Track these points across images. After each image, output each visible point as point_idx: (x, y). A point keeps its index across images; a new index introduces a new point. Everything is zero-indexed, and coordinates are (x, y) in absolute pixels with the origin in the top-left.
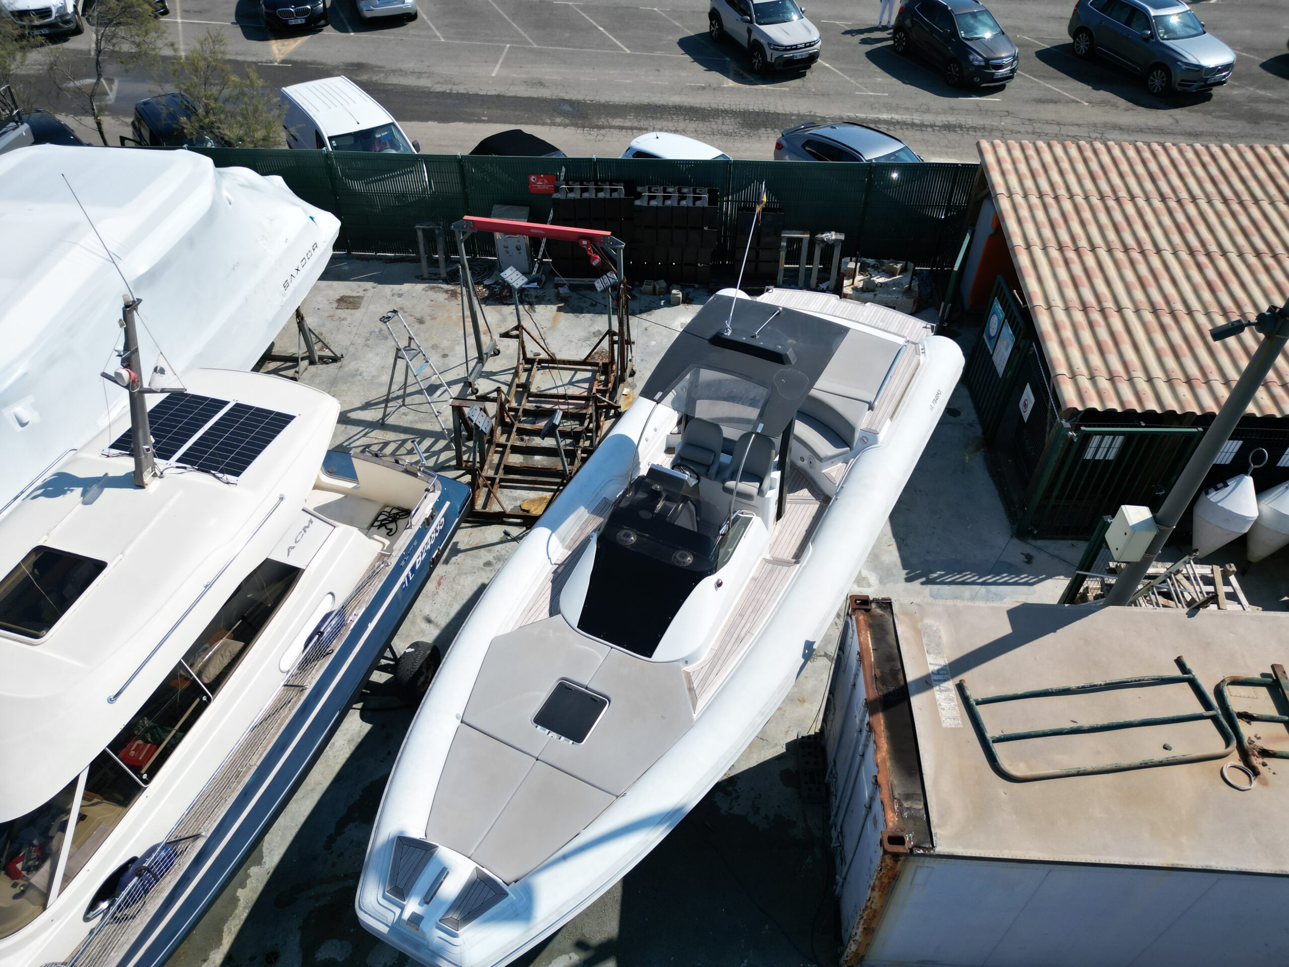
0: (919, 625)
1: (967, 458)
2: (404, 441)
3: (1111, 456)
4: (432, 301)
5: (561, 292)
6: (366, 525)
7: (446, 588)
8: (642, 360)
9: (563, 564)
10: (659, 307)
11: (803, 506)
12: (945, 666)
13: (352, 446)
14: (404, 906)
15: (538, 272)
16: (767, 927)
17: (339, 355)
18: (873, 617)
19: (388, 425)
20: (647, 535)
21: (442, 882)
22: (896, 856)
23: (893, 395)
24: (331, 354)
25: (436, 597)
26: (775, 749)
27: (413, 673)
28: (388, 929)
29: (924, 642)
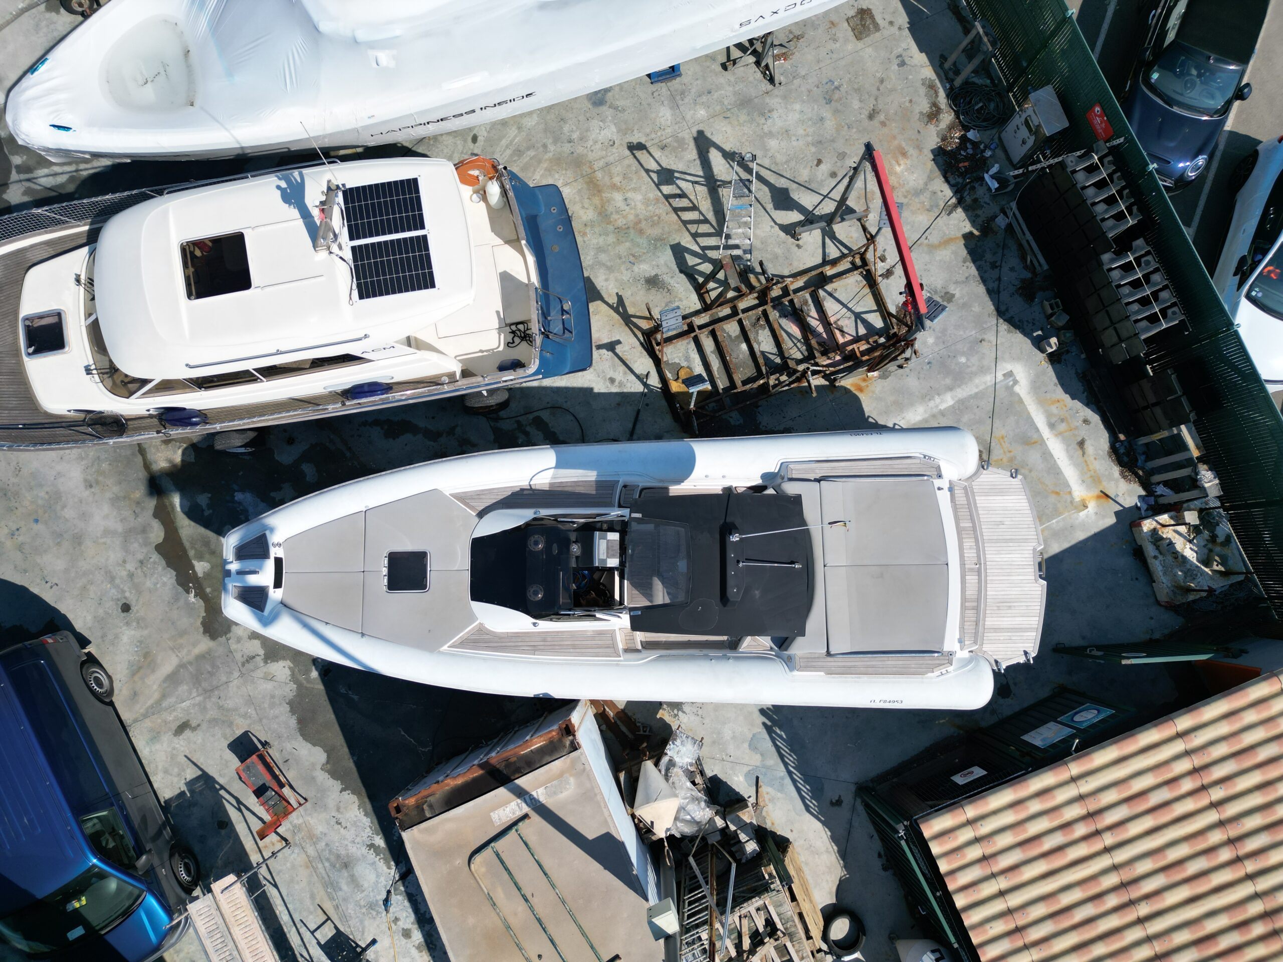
0: (567, 775)
2: (706, 221)
4: (911, 102)
5: (994, 221)
6: (508, 321)
10: (1028, 335)
12: (539, 802)
13: (678, 182)
14: (234, 562)
15: (1015, 177)
18: (559, 741)
19: (717, 193)
20: (544, 557)
21: (254, 573)
28: (225, 559)
29: (554, 782)
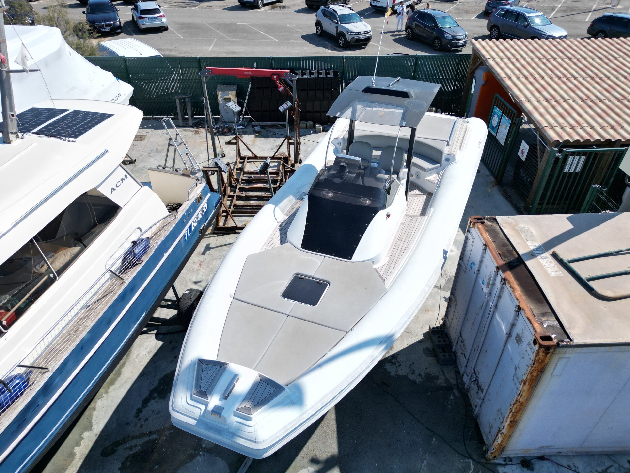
0: (517, 228)
1: (489, 190)
3: (578, 170)
4: (185, 135)
5: (256, 129)
7: (204, 267)
8: (304, 156)
9: (284, 222)
10: (310, 134)
11: (417, 197)
12: (540, 246)
14: (208, 402)
15: (243, 121)
16: (434, 439)
17: (134, 160)
18: (487, 226)
20: (340, 192)
21: (234, 385)
22: (548, 348)
23: (458, 139)
24: (130, 160)
25: (199, 272)
26: (417, 337)
27: (189, 305)
28: (196, 422)
29: (522, 236)
